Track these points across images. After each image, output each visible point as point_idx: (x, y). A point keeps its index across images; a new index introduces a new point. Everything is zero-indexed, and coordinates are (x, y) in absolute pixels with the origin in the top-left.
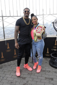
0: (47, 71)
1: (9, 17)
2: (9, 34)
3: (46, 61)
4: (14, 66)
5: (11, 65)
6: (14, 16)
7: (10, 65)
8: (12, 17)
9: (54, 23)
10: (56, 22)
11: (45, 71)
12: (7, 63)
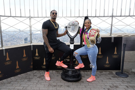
0: (59, 86)
1: (9, 17)
2: (8, 41)
3: (58, 75)
4: (16, 83)
5: (12, 83)
6: (16, 17)
7: (10, 83)
8: (13, 17)
11: (56, 86)
12: (6, 80)
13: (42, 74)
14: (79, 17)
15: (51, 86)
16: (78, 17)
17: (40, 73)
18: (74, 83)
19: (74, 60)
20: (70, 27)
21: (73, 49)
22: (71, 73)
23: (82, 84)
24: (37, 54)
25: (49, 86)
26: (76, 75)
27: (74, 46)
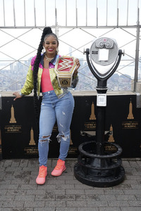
0: (71, 197)
9: (91, 53)
10: (96, 50)
11: (65, 197)
13: (25, 169)
14: (118, 27)
15: (52, 197)
16: (114, 27)
17: (22, 165)
18: (108, 190)
19: (106, 132)
20: (97, 53)
21: (105, 105)
22: (99, 166)
23: (127, 191)
24: (13, 120)
25: (46, 197)
26: (113, 170)
27: (108, 98)
